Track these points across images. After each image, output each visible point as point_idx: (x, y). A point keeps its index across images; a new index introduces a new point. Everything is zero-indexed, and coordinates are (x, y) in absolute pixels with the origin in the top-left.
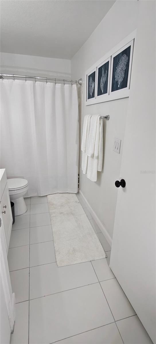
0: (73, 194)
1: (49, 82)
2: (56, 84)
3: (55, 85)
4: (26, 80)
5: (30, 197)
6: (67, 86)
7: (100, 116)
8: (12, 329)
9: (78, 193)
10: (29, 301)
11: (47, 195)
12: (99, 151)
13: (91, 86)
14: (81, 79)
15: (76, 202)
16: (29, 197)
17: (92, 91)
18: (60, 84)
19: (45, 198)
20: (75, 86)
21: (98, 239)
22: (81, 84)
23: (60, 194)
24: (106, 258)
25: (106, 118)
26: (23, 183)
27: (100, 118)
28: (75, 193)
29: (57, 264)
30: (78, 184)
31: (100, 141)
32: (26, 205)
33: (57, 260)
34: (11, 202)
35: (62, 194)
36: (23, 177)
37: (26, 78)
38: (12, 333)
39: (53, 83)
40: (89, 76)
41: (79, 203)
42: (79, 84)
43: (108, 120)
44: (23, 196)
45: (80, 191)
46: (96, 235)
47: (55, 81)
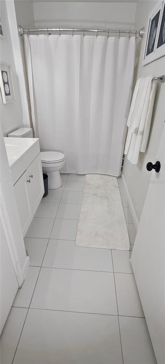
0: (114, 178)
1: (100, 35)
2: (109, 37)
3: (108, 39)
4: (73, 35)
5: (69, 174)
6: (122, 39)
7: (153, 77)
8: (21, 285)
9: (120, 177)
10: (40, 268)
11: (86, 174)
12: (145, 126)
13: (152, 35)
14: (143, 29)
15: (115, 186)
16: (67, 173)
17: (153, 43)
18: (113, 38)
19: (83, 177)
20: (133, 39)
21: (127, 230)
22: (142, 36)
23: (99, 175)
24: (130, 251)
25: (161, 79)
26: (60, 156)
27: (152, 80)
28: (117, 177)
29: (75, 242)
30: (121, 166)
31: (148, 113)
32: (62, 181)
33: (76, 239)
34: (43, 174)
35: (101, 176)
36: (63, 151)
37: (73, 31)
38: (20, 288)
39: (105, 37)
40: (152, 21)
41: (117, 187)
42: (140, 36)
43: (164, 82)
44: (59, 170)
45: (123, 176)
46: (126, 225)
47: (107, 33)
